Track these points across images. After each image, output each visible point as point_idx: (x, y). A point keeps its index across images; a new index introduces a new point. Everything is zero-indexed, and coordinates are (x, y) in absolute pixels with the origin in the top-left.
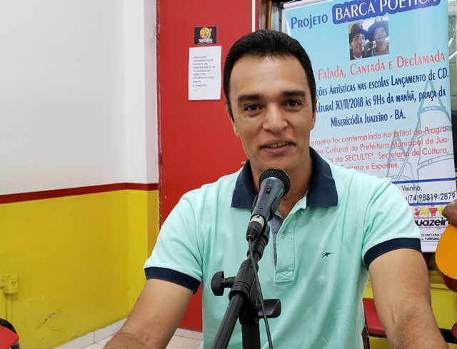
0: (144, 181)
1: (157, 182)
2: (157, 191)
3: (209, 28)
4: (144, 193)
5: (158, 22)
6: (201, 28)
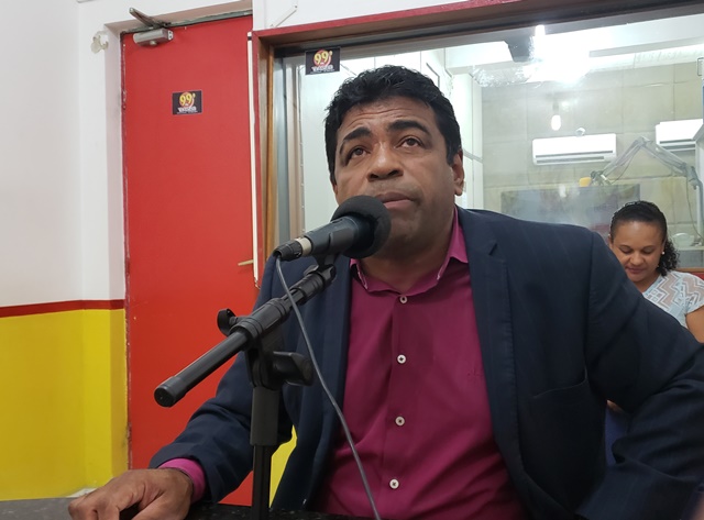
0: (107, 297)
1: (123, 298)
2: (124, 311)
3: (191, 93)
4: (106, 313)
5: (123, 88)
6: (181, 94)
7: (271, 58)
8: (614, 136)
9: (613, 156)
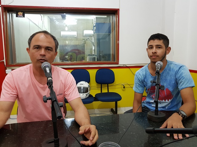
7: (6, 12)
8: (76, 32)
9: (76, 36)
